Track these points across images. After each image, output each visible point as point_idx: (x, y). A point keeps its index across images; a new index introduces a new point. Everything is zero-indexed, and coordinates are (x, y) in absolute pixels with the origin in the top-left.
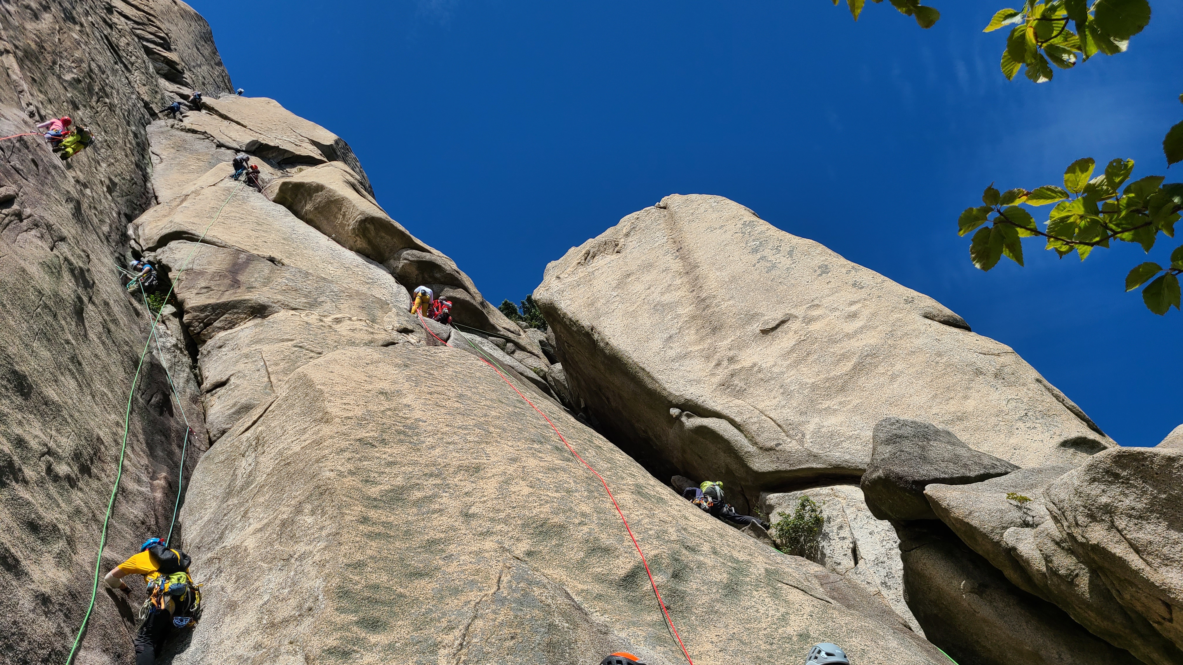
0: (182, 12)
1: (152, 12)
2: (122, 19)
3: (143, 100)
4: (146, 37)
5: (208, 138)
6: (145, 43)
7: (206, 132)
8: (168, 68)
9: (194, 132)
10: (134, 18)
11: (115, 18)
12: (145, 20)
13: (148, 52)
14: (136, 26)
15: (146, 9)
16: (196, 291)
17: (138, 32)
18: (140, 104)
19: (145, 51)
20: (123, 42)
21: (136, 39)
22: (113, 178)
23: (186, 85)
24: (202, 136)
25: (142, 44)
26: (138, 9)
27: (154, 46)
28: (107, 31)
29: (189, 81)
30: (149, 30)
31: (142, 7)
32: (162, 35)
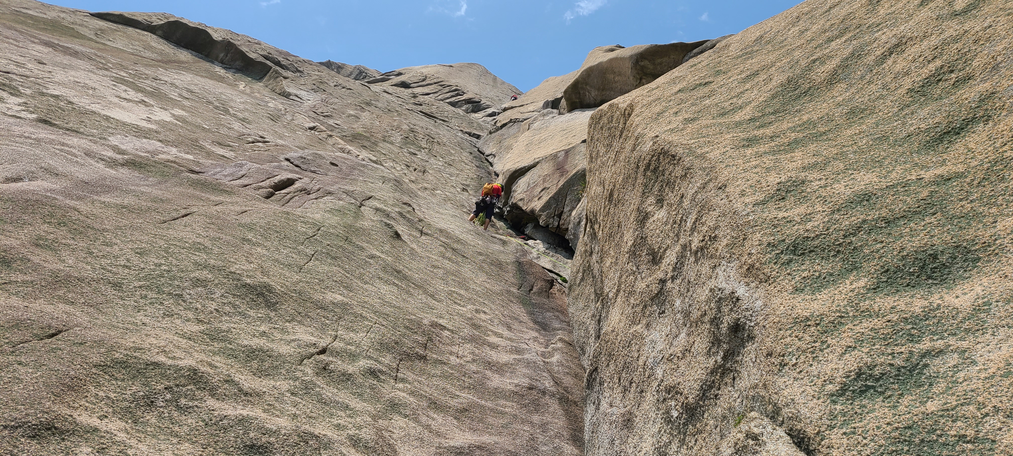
0: (459, 69)
1: (440, 80)
2: (426, 96)
3: (466, 133)
4: (446, 96)
5: (515, 122)
6: (448, 101)
7: (511, 120)
8: (470, 105)
9: (504, 125)
10: (432, 91)
11: (421, 99)
12: (439, 88)
13: (453, 104)
14: (436, 95)
15: (435, 81)
16: (537, 198)
17: (440, 97)
18: (467, 137)
19: (451, 105)
20: (434, 109)
21: (441, 102)
22: (465, 182)
23: (488, 107)
24: (511, 124)
26: (431, 84)
27: (455, 98)
28: (420, 108)
29: (488, 103)
30: (445, 92)
31: (432, 82)
32: (454, 88)
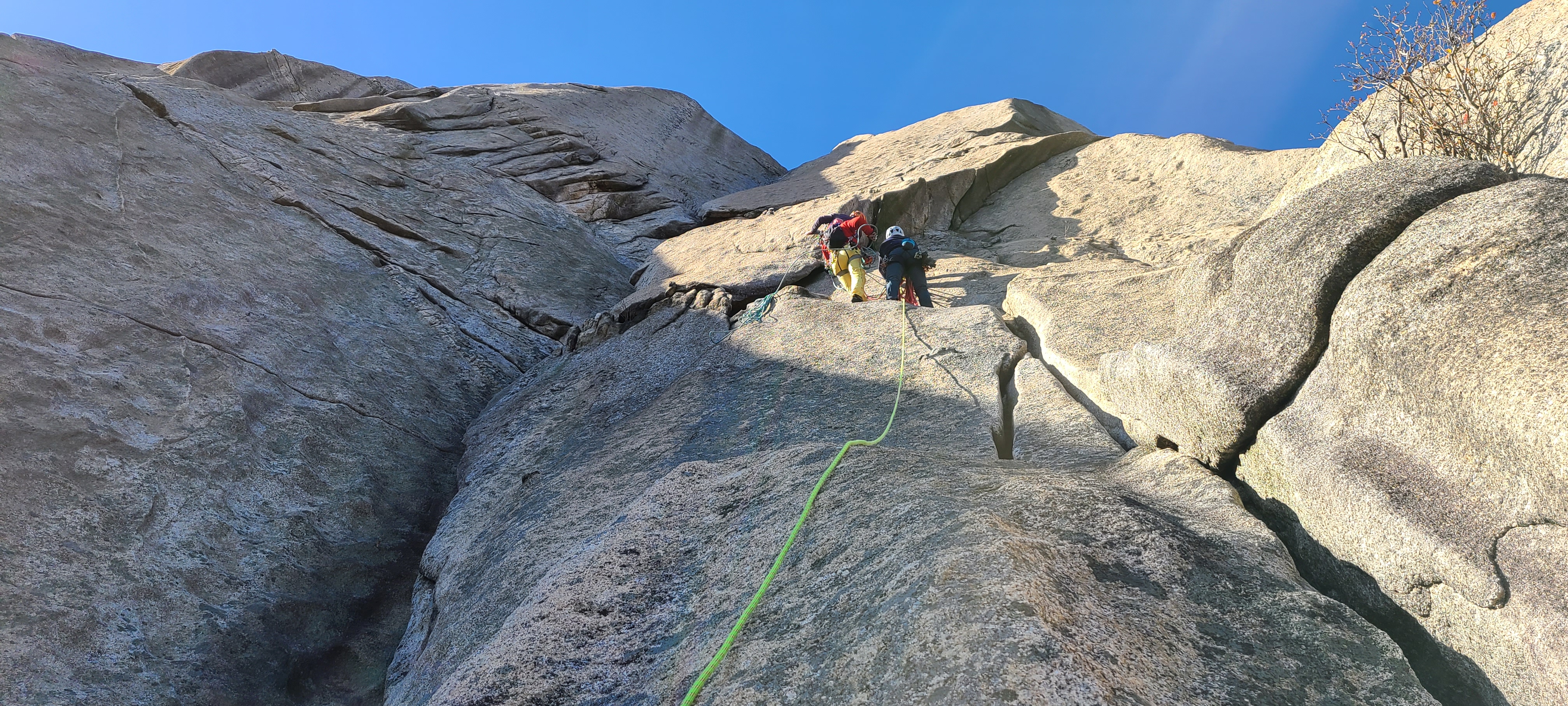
1: (530, 114)
4: (530, 165)
6: (533, 178)
8: (609, 196)
10: (491, 146)
11: (422, 167)
12: (521, 136)
13: (547, 190)
14: (499, 157)
15: (515, 116)
19: (542, 192)
21: (508, 180)
25: (528, 184)
26: (499, 125)
27: (559, 171)
30: (532, 149)
31: (503, 118)
32: (569, 140)
